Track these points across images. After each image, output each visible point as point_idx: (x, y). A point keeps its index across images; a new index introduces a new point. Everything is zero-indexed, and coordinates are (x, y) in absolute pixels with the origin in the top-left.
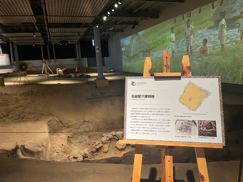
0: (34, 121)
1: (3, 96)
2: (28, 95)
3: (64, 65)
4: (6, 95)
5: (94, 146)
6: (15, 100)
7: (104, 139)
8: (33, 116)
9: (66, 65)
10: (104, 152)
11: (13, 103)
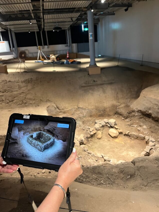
0: (35, 106)
1: (8, 83)
2: (29, 83)
3: (56, 51)
4: (10, 82)
5: (89, 132)
6: (17, 87)
7: (97, 126)
8: (34, 101)
9: (58, 51)
10: (98, 138)
11: (16, 89)
